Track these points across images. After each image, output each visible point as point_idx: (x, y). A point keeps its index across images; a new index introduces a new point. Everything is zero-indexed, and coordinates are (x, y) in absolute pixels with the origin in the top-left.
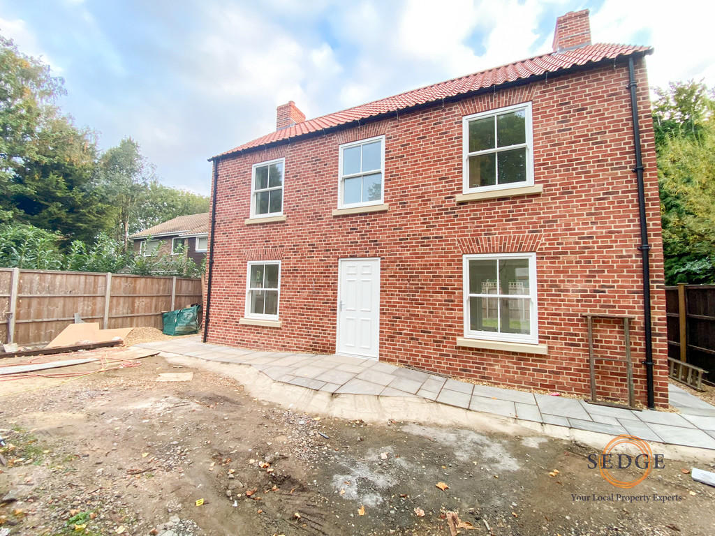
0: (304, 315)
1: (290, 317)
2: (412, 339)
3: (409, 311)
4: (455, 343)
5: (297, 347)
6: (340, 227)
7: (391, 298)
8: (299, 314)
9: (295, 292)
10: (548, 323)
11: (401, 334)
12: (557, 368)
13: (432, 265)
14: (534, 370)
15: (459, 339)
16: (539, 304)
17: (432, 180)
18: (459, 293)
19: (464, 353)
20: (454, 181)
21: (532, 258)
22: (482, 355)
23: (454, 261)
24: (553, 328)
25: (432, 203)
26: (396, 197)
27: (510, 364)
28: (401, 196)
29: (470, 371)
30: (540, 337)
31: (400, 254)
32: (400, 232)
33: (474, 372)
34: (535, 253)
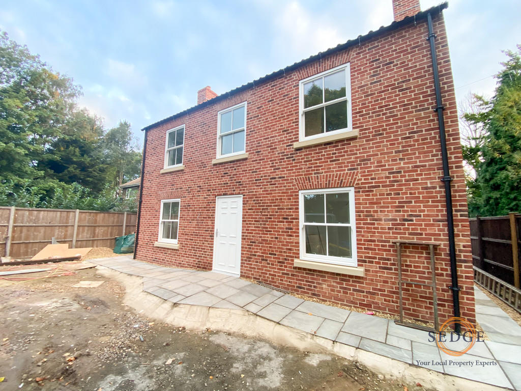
0: (193, 240)
1: (184, 241)
2: (263, 260)
3: (261, 237)
4: (293, 264)
5: (188, 265)
6: (217, 172)
7: (249, 227)
8: (190, 239)
9: (188, 222)
10: (365, 249)
11: (255, 255)
12: (374, 289)
13: (277, 199)
14: (354, 290)
15: (296, 260)
16: (357, 232)
17: (278, 133)
18: (296, 222)
19: (299, 272)
20: (292, 132)
21: (351, 192)
22: (313, 275)
23: (292, 196)
24: (368, 253)
25: (278, 151)
26: (253, 147)
27: (335, 284)
28: (257, 146)
29: (304, 288)
30: (359, 261)
31: (256, 192)
32: (256, 175)
33: (308, 289)
34: (353, 188)
